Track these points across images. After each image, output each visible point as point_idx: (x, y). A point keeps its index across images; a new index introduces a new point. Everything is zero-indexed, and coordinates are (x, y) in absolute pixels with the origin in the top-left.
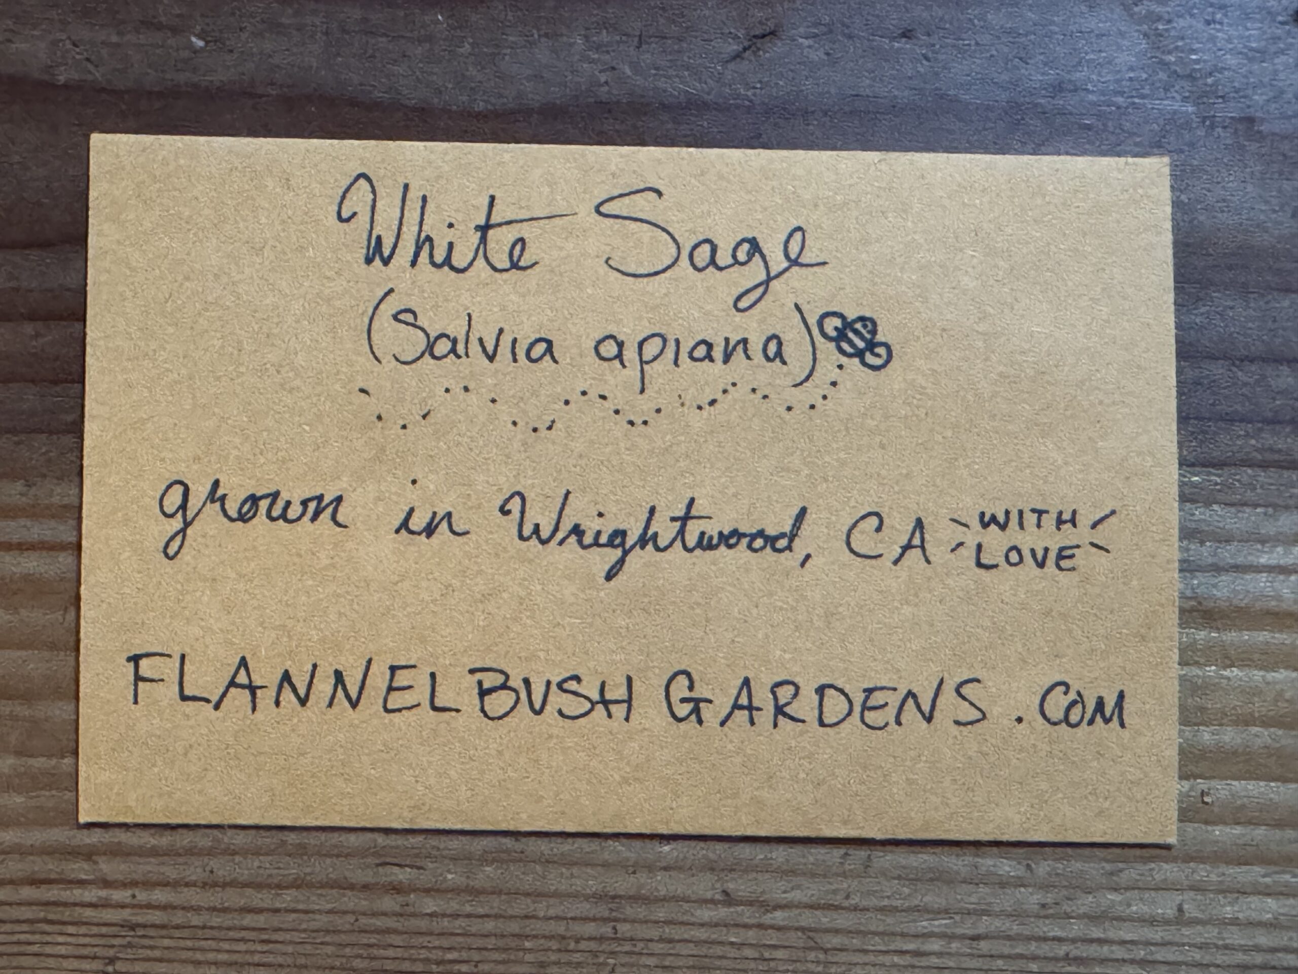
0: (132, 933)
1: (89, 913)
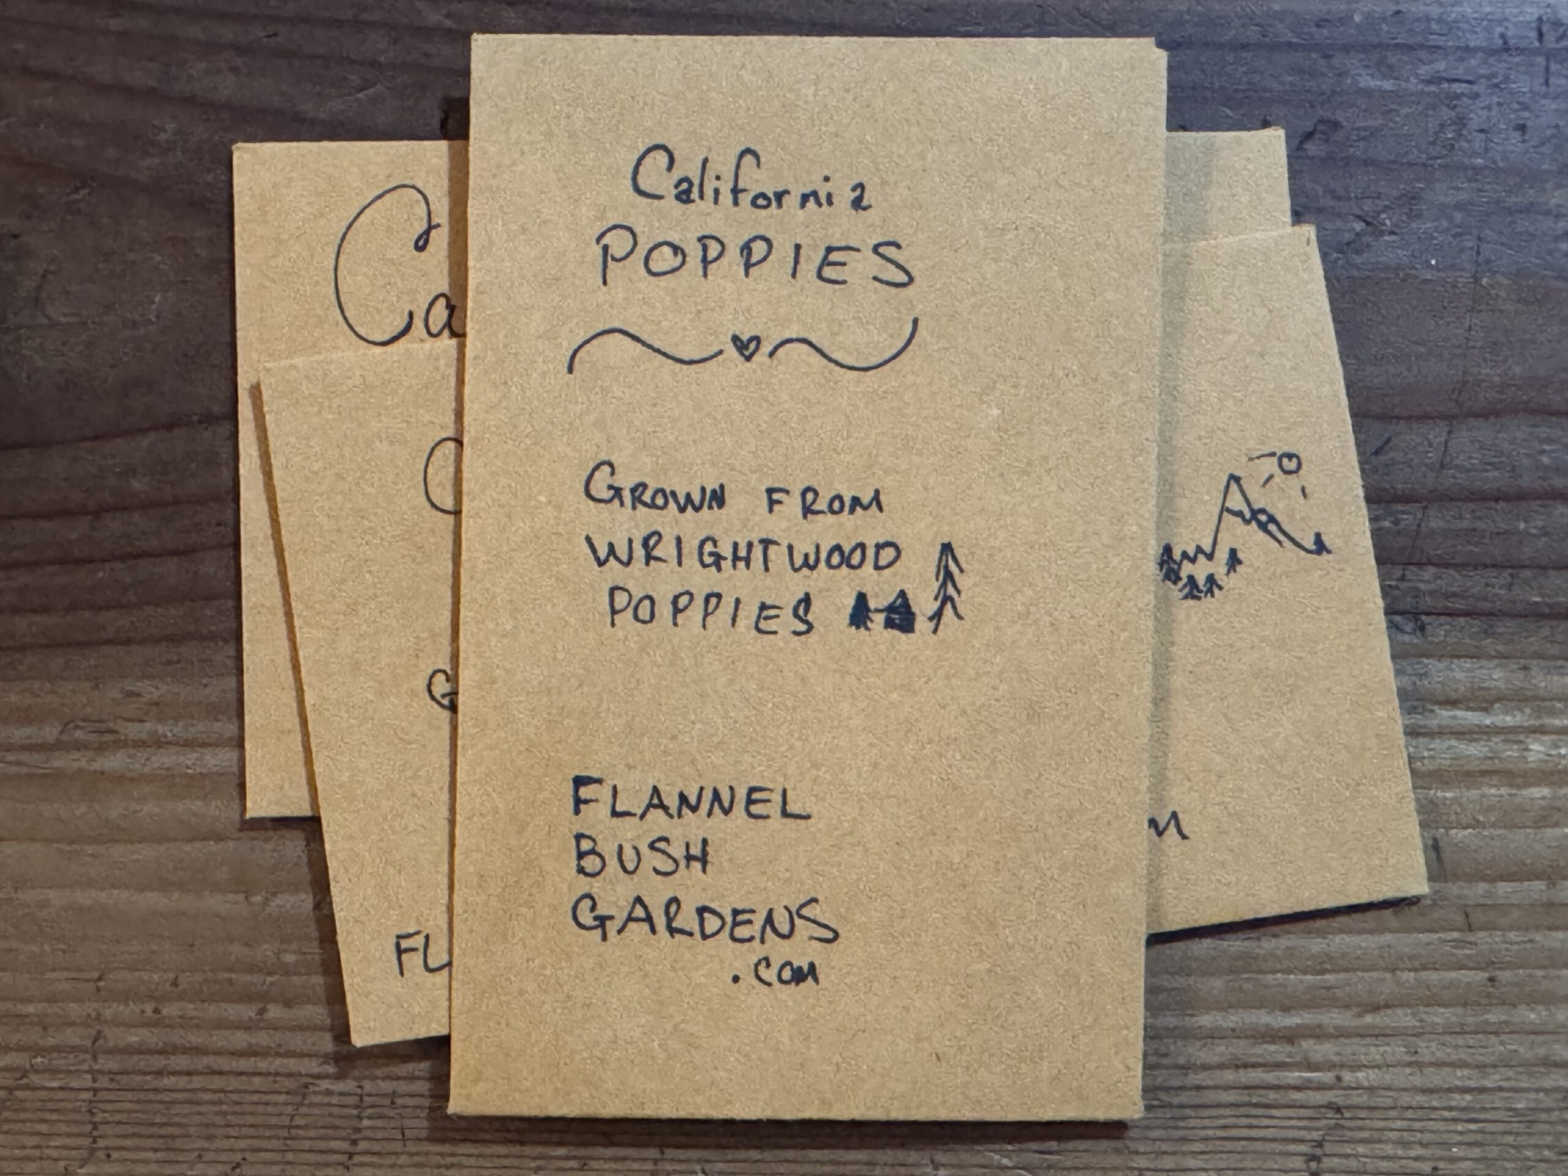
0: (1339, 1115)
1: (1296, 1095)
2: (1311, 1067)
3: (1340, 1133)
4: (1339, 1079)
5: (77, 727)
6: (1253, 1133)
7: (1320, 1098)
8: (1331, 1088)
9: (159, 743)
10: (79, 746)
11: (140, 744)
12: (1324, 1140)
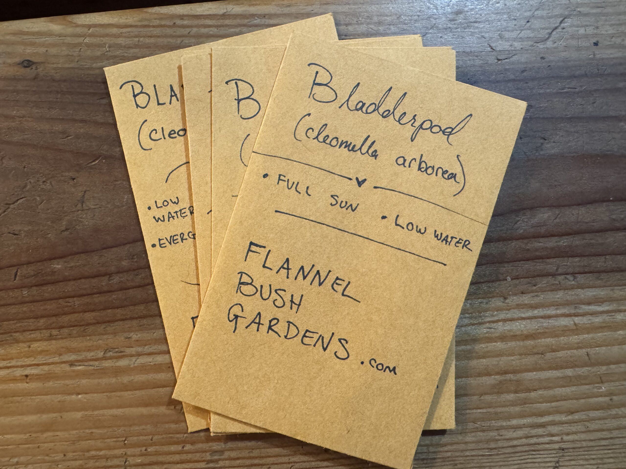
0: (563, 452)
1: (547, 446)
2: (552, 435)
3: (563, 458)
4: (562, 439)
5: (110, 351)
6: (534, 460)
7: (556, 446)
8: (560, 442)
9: (139, 355)
10: (111, 358)
11: (132, 356)
12: (559, 461)
